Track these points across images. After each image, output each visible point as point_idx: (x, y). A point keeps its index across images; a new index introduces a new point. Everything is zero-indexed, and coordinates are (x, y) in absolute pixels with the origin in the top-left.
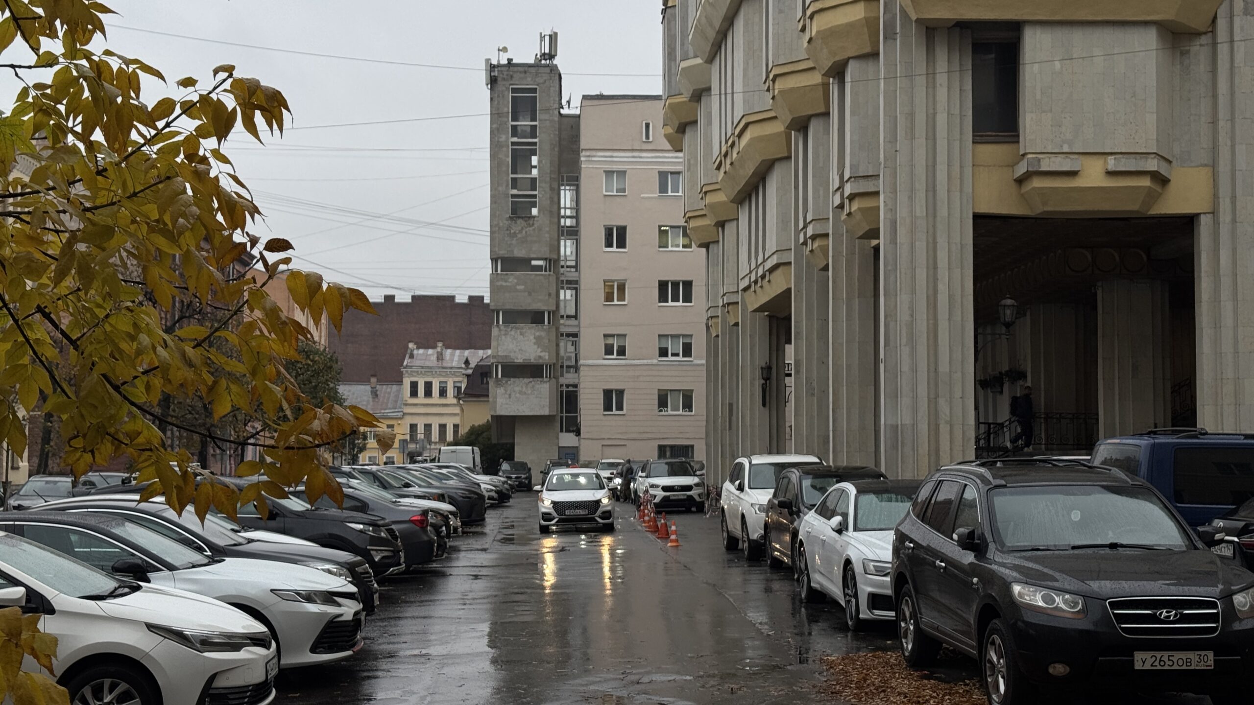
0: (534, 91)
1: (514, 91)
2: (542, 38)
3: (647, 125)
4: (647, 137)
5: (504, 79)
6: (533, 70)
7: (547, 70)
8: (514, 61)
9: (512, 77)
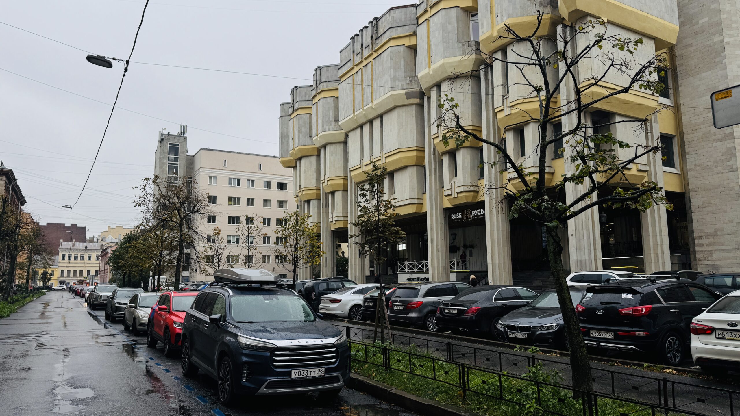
0: (178, 145)
1: (170, 144)
2: (181, 127)
3: (225, 161)
4: (225, 165)
5: (166, 140)
6: (177, 138)
7: (183, 138)
8: (170, 134)
9: (169, 139)
